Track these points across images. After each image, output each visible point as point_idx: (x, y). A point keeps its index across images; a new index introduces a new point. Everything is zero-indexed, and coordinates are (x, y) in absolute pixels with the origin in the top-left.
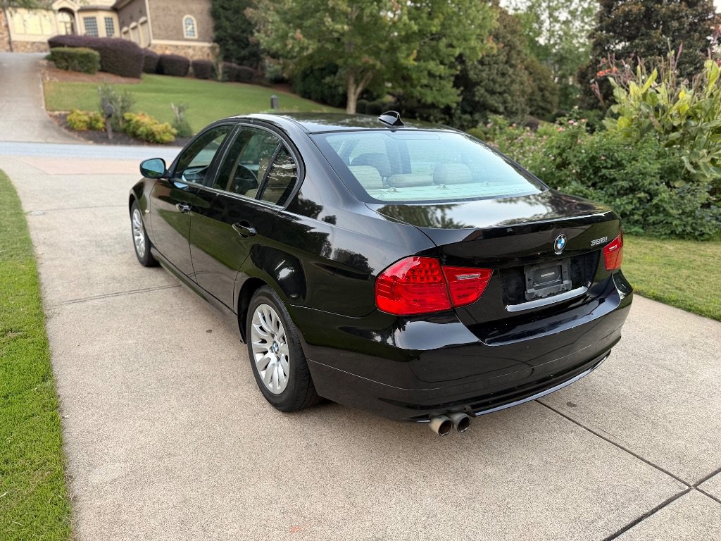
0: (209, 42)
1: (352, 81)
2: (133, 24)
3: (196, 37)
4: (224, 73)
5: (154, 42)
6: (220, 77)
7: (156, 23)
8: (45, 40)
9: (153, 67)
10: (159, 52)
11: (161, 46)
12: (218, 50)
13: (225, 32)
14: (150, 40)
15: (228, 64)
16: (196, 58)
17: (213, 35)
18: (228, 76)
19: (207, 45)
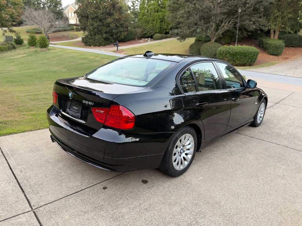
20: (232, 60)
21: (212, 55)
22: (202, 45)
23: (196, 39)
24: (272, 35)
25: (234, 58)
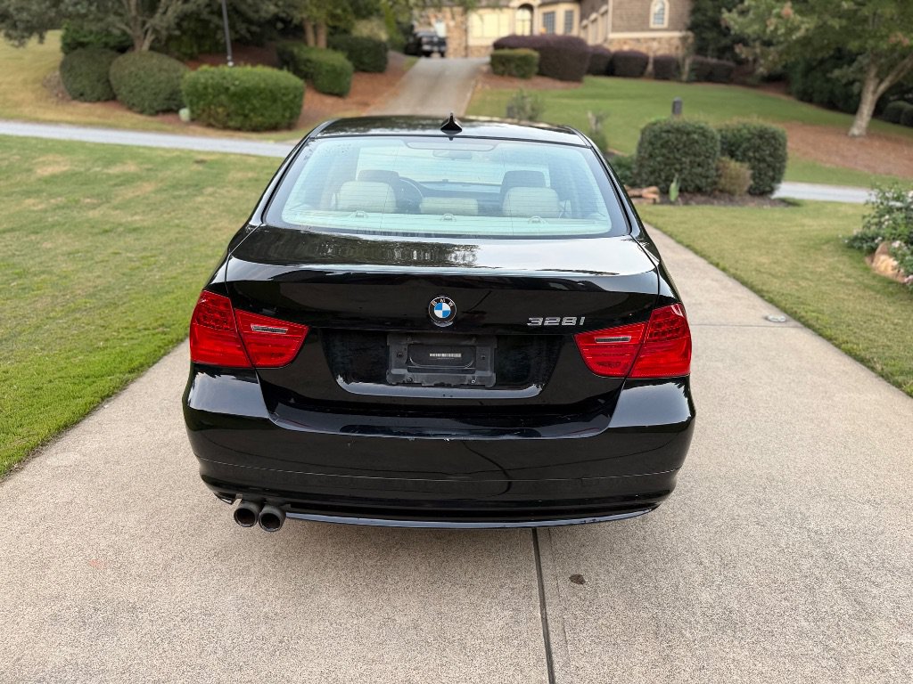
0: (680, 31)
1: (873, 72)
2: (593, 16)
3: (666, 25)
4: (692, 70)
5: (612, 36)
6: (685, 77)
7: (618, 12)
8: (490, 42)
9: (603, 67)
10: (613, 48)
11: (619, 41)
12: (690, 40)
13: (705, 15)
14: (607, 33)
15: (700, 58)
16: (660, 53)
17: (688, 21)
18: (696, 76)
19: (677, 34)
20: (240, 112)
21: (162, 96)
22: (110, 63)
23: (64, 38)
24: (310, 36)
25: (243, 107)
